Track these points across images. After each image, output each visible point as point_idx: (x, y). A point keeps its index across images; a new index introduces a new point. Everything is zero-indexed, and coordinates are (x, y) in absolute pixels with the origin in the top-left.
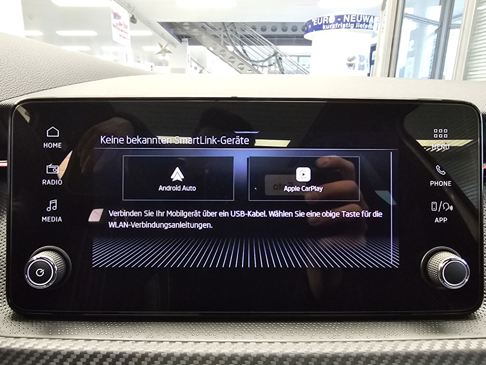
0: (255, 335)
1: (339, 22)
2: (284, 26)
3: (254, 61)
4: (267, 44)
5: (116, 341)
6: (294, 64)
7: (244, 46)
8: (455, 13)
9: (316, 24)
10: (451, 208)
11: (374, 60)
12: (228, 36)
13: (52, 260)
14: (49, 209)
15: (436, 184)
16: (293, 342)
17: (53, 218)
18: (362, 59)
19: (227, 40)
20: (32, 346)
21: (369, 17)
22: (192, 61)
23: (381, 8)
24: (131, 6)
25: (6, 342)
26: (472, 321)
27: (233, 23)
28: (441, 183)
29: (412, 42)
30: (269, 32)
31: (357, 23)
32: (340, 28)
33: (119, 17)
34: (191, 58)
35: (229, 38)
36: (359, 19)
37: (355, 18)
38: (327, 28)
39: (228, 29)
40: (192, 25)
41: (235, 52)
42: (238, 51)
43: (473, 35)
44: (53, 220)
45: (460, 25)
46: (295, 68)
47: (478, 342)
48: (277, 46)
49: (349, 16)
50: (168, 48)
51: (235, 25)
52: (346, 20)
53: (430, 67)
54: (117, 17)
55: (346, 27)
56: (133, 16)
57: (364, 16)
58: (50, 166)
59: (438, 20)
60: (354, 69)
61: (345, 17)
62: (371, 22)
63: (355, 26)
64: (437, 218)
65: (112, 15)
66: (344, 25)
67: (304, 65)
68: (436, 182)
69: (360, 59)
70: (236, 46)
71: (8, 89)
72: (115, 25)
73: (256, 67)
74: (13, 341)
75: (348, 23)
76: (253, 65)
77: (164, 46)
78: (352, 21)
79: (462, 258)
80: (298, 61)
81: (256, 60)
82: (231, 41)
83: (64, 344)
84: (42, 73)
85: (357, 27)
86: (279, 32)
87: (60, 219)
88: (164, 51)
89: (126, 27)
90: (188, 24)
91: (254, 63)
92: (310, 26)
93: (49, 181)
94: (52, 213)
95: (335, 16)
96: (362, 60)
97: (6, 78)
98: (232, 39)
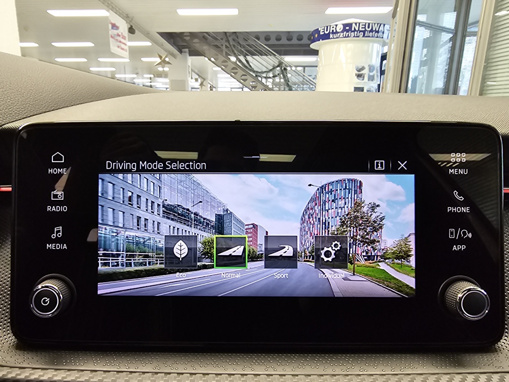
0: (265, 367)
1: (347, 31)
2: (289, 35)
3: (257, 72)
4: (271, 54)
5: (122, 372)
6: (299, 75)
7: (247, 57)
8: (471, 20)
9: (323, 33)
10: (470, 235)
11: (384, 70)
12: (230, 46)
13: (57, 288)
14: (54, 236)
15: (454, 211)
16: (305, 375)
17: (58, 246)
18: (371, 68)
19: (229, 51)
20: (37, 377)
21: (379, 25)
22: (193, 73)
23: (391, 15)
24: (129, 16)
25: (11, 373)
26: (492, 354)
27: (235, 32)
28: (459, 209)
29: (425, 51)
30: (273, 41)
31: (366, 32)
32: (348, 36)
33: (117, 28)
34: (192, 69)
35: (232, 48)
36: (369, 28)
37: (364, 26)
38: (334, 37)
39: (230, 39)
40: (193, 35)
41: (238, 63)
42: (240, 61)
43: (490, 43)
44: (58, 247)
45: (476, 32)
46: (301, 79)
47: (500, 376)
48: (282, 56)
49: (358, 24)
50: (167, 59)
51: (238, 34)
52: (355, 29)
53: (445, 77)
54: (115, 28)
55: (354, 36)
56: (131, 26)
57: (373, 24)
58: (55, 192)
59: (453, 27)
60: (363, 80)
61: (354, 25)
62: (381, 30)
63: (364, 34)
64: (455, 246)
65: (110, 26)
66: (352, 33)
67: (311, 76)
68: (454, 208)
69: (370, 69)
70: (239, 57)
71: (11, 112)
72: (113, 36)
73: (260, 79)
74: (18, 371)
75: (357, 31)
76: (256, 76)
77: (163, 57)
78: (361, 29)
79: (482, 289)
80: (304, 72)
81: (260, 71)
82: (233, 51)
83: (70, 375)
84: (44, 95)
85: (366, 35)
86: (284, 41)
87: (65, 247)
88: (164, 63)
89: (124, 38)
90: (189, 34)
91: (258, 74)
92: (316, 36)
93: (54, 207)
94: (57, 240)
95: (343, 25)
96: (371, 71)
97: (9, 100)
98: (234, 49)
